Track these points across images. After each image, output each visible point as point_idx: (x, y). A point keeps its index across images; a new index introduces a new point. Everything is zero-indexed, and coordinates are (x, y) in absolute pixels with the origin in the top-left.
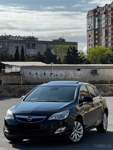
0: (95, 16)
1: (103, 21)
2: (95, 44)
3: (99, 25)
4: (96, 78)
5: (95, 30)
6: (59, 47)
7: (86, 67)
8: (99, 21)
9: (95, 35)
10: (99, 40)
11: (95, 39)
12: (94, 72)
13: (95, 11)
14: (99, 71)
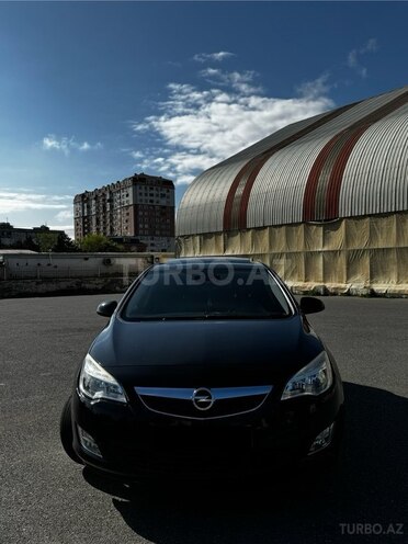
0: (84, 202)
1: (93, 208)
2: (84, 234)
3: (89, 212)
4: (110, 270)
5: (84, 218)
6: (42, 236)
7: (100, 256)
8: (88, 207)
9: (84, 223)
10: (89, 229)
11: (84, 228)
12: (107, 262)
13: (83, 196)
14: (112, 261)
